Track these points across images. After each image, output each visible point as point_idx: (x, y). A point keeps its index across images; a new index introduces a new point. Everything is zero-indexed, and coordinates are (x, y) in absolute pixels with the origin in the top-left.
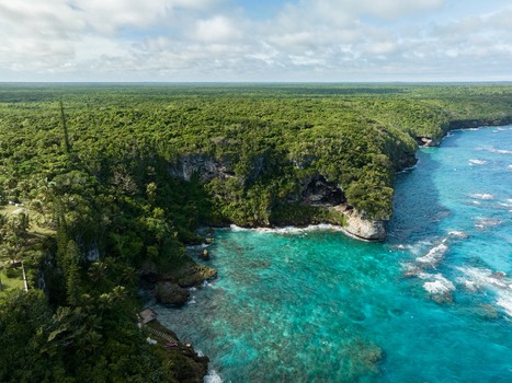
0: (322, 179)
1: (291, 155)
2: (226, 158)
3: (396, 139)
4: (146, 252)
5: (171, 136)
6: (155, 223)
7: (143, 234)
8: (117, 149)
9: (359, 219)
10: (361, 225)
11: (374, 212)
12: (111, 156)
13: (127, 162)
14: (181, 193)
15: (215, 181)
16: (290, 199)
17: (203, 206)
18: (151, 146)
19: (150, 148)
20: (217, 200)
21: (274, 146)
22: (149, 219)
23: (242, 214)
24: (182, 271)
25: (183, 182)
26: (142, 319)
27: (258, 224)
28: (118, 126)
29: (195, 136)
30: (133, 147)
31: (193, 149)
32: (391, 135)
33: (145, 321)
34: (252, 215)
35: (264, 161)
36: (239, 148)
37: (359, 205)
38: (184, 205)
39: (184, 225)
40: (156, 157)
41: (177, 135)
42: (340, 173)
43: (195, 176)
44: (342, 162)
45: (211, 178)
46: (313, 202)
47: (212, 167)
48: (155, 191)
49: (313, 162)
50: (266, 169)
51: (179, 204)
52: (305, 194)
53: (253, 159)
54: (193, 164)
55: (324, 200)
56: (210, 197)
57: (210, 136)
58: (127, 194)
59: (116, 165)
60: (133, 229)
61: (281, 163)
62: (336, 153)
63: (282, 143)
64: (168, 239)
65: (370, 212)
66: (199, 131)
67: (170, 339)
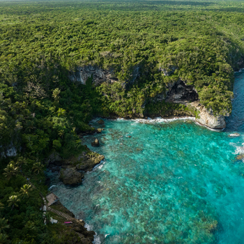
0: (182, 83)
1: (159, 66)
2: (112, 68)
3: (236, 47)
4: (52, 144)
5: (70, 50)
6: (59, 122)
7: (50, 131)
8: (29, 64)
9: (207, 114)
10: (208, 118)
11: (219, 110)
12: (25, 69)
13: (37, 73)
14: (79, 95)
15: (103, 85)
16: (159, 98)
17: (96, 103)
18: (55, 59)
19: (55, 61)
20: (106, 98)
21: (147, 58)
22: (54, 118)
23: (123, 109)
24: (79, 158)
25: (80, 85)
26: (47, 202)
27: (135, 116)
28: (33, 41)
29: (88, 50)
30: (42, 61)
31: (87, 61)
32: (233, 44)
33: (49, 204)
34: (131, 110)
35: (140, 69)
36: (121, 61)
37: (208, 105)
38: (81, 103)
39: (81, 119)
40: (60, 67)
41: (75, 49)
42: (196, 79)
43: (89, 81)
44: (197, 71)
45: (101, 82)
46: (175, 100)
47: (101, 74)
48: (59, 95)
49: (176, 71)
50: (141, 76)
51: (77, 103)
52: (169, 93)
53: (131, 68)
54: (87, 72)
55: (183, 98)
56: (101, 96)
57: (99, 50)
58: (38, 98)
59: (29, 76)
60: (42, 128)
61: (152, 71)
62: (193, 64)
63: (153, 55)
64: (68, 134)
65: (215, 110)
66: (91, 46)
67: (68, 217)
